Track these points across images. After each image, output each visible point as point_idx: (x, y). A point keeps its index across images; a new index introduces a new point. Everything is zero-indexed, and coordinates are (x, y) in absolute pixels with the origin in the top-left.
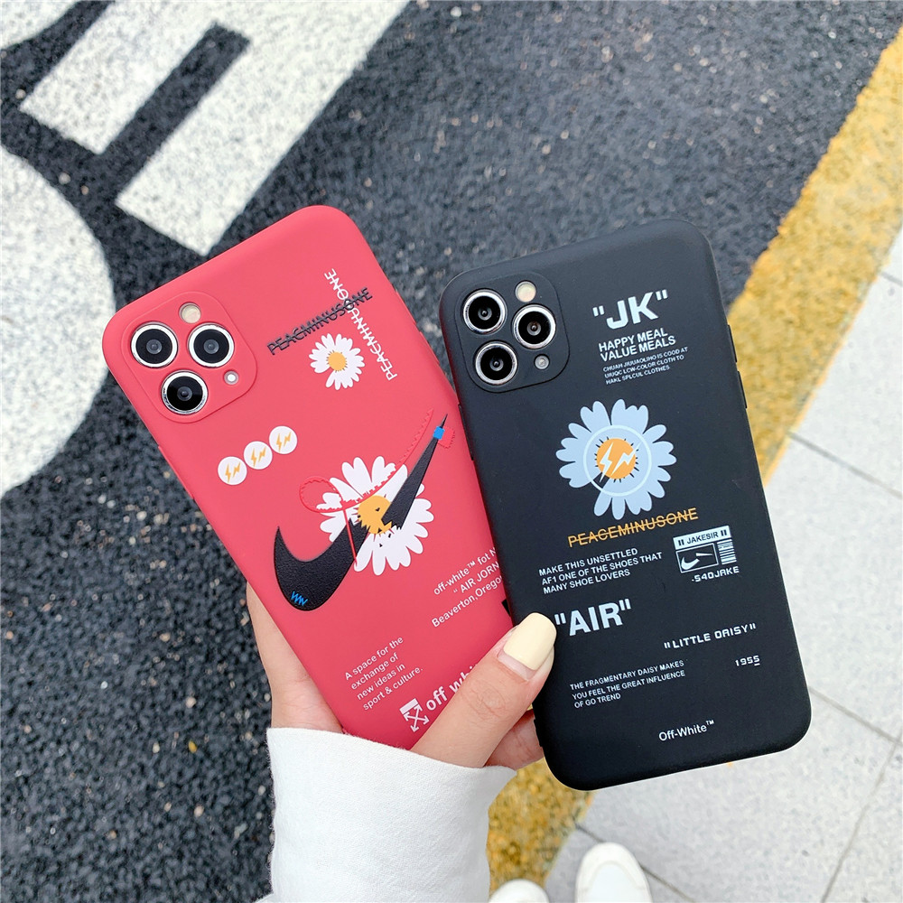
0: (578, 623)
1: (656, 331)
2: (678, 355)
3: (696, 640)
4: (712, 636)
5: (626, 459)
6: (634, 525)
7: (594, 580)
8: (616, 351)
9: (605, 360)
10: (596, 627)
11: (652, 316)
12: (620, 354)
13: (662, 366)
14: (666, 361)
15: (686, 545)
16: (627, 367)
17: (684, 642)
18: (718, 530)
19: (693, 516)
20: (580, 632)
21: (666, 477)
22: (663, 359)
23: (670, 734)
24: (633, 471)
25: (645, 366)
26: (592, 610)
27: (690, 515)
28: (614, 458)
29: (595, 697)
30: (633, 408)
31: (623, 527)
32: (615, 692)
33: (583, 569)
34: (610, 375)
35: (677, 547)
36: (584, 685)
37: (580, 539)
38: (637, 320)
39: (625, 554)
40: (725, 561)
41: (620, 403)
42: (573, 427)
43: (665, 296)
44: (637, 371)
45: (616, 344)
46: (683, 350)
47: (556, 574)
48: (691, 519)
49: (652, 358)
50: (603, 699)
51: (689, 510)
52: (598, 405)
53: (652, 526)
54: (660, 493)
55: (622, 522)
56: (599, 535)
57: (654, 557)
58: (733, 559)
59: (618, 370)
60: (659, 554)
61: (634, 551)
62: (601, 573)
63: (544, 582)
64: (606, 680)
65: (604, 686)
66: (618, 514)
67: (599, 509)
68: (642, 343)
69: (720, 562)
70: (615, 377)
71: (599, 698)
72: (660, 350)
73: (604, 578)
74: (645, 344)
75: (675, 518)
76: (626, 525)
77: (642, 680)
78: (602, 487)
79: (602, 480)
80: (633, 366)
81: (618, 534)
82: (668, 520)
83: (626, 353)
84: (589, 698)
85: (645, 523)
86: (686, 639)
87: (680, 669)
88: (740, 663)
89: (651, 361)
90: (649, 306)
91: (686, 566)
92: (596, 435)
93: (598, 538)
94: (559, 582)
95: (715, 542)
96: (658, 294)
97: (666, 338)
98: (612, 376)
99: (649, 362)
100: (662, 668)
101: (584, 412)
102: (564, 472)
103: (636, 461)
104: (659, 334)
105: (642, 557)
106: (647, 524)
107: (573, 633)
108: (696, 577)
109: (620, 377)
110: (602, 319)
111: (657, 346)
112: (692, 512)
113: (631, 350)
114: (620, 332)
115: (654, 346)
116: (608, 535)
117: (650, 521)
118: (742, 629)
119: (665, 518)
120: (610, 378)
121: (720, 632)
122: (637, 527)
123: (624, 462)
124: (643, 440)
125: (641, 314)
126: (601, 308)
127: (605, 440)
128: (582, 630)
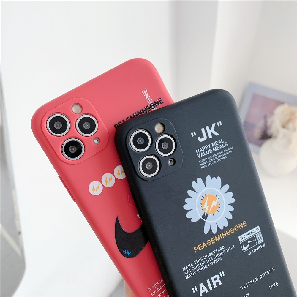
0: (203, 289)
1: (219, 141)
2: (229, 151)
3: (253, 282)
4: (259, 278)
5: (214, 203)
7: (208, 266)
8: (204, 152)
9: (199, 157)
10: (211, 289)
11: (216, 134)
12: (205, 153)
13: (223, 157)
14: (225, 154)
15: (244, 239)
16: (209, 159)
17: (248, 284)
18: (255, 229)
19: (245, 225)
20: (204, 293)
21: (232, 209)
22: (223, 154)
24: (218, 209)
25: (217, 158)
26: (208, 281)
27: (243, 224)
28: (209, 204)
30: (214, 178)
31: (217, 237)
33: (202, 262)
34: (202, 164)
35: (240, 240)
37: (199, 248)
38: (210, 137)
40: (259, 242)
41: (209, 177)
42: (190, 192)
43: (221, 124)
44: (213, 161)
45: (203, 149)
46: (231, 148)
47: (190, 268)
49: (219, 154)
51: (243, 222)
52: (199, 180)
53: (229, 233)
56: (207, 243)
57: (232, 248)
58: (262, 240)
60: (233, 246)
61: (223, 247)
62: (210, 262)
63: (185, 273)
66: (214, 231)
67: (206, 231)
68: (214, 147)
69: (258, 243)
70: (205, 165)
72: (222, 149)
73: (212, 264)
74: (215, 147)
75: (238, 227)
76: (218, 236)
78: (206, 220)
79: (205, 216)
80: (211, 158)
81: (215, 241)
82: (235, 229)
83: (208, 153)
85: (226, 233)
88: (271, 287)
89: (219, 155)
90: (215, 130)
91: (245, 249)
93: (207, 245)
94: (192, 271)
95: (255, 235)
96: (218, 123)
97: (224, 143)
99: (218, 156)
101: (193, 183)
102: (188, 215)
103: (219, 203)
104: (220, 142)
105: (227, 249)
106: (227, 233)
107: (201, 295)
108: (249, 252)
109: (207, 164)
110: (196, 137)
111: (220, 148)
113: (210, 151)
114: (204, 143)
115: (219, 148)
116: (211, 242)
117: (228, 231)
118: (270, 272)
119: (234, 228)
120: (203, 166)
121: (261, 275)
122: (223, 235)
123: (214, 205)
124: (220, 193)
125: (212, 134)
126: (195, 133)
127: (204, 196)
128: (205, 292)
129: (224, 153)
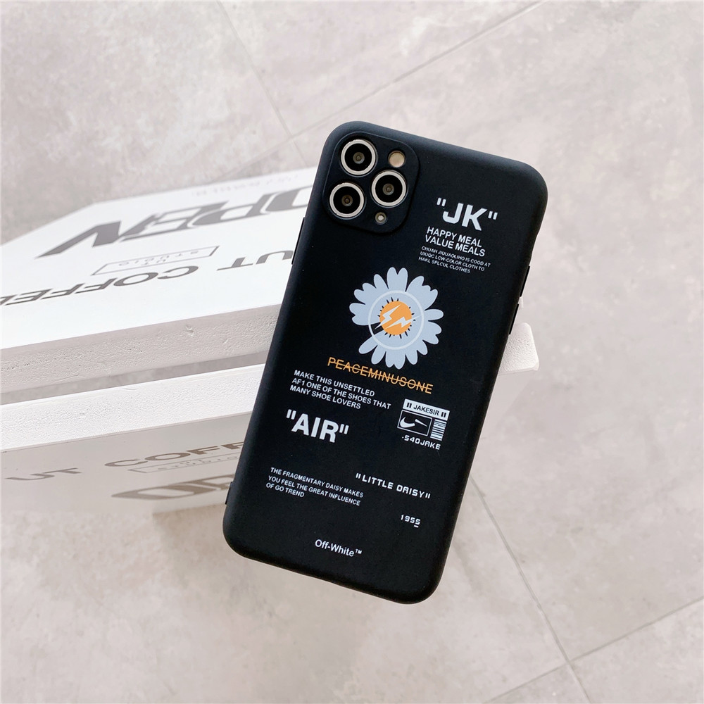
0: (302, 424)
1: (475, 240)
2: (481, 266)
3: (382, 483)
4: (395, 487)
5: (403, 322)
6: (382, 374)
7: (332, 399)
8: (438, 239)
9: (427, 241)
10: (314, 434)
11: (478, 227)
12: (440, 242)
13: (465, 267)
14: (470, 266)
15: (412, 409)
16: (440, 255)
17: (372, 480)
18: (441, 410)
19: (428, 390)
20: (300, 432)
21: (424, 351)
23: (325, 544)
24: (403, 335)
25: (453, 261)
26: (318, 420)
27: (426, 388)
28: (395, 317)
29: (285, 487)
30: (428, 287)
31: (374, 372)
32: (301, 490)
33: (329, 386)
34: (424, 254)
35: (405, 407)
36: (282, 472)
37: (338, 363)
38: (465, 224)
39: (364, 392)
40: (433, 436)
41: (420, 279)
42: (377, 278)
43: (495, 218)
44: (445, 262)
45: (441, 233)
46: (486, 264)
47: (307, 380)
48: (426, 391)
49: (461, 258)
50: (290, 491)
51: (428, 385)
52: (404, 272)
53: (394, 381)
54: (414, 361)
55: (375, 367)
56: (353, 368)
57: (384, 405)
58: (440, 437)
59: (432, 253)
60: (389, 405)
61: (372, 393)
62: (339, 396)
63: (295, 381)
64: (300, 478)
65: (296, 481)
66: (375, 360)
67: (364, 349)
68: (460, 243)
69: (430, 435)
70: (427, 257)
71: (287, 489)
72: (471, 256)
73: (340, 401)
74: (462, 245)
75: (415, 385)
76: (377, 371)
77: (327, 492)
78: (374, 334)
79: (377, 328)
80: (444, 256)
81: (367, 374)
82: (409, 383)
83: (445, 244)
84: (280, 484)
85: (391, 376)
86: (374, 479)
87: (358, 498)
88: (404, 518)
89: (459, 260)
90: (479, 219)
91: (403, 424)
92: (391, 292)
93: (351, 369)
94: (305, 387)
95: (434, 418)
96: (491, 213)
97: (479, 249)
98: (426, 256)
99: (457, 260)
100: (346, 491)
101: (392, 271)
102: (353, 308)
103: (410, 327)
104: (475, 243)
106: (392, 379)
107: (295, 429)
108: (406, 436)
109: (431, 259)
110: (441, 209)
112: (429, 387)
113: (450, 244)
114: (448, 227)
115: (467, 250)
116: (360, 371)
117: (395, 377)
118: (419, 494)
119: (407, 381)
120: (423, 256)
121: (402, 487)
122: (383, 376)
123: (400, 324)
124: (422, 314)
125: (470, 221)
126: (444, 201)
127: (395, 300)
128: (303, 431)
129: (469, 263)
